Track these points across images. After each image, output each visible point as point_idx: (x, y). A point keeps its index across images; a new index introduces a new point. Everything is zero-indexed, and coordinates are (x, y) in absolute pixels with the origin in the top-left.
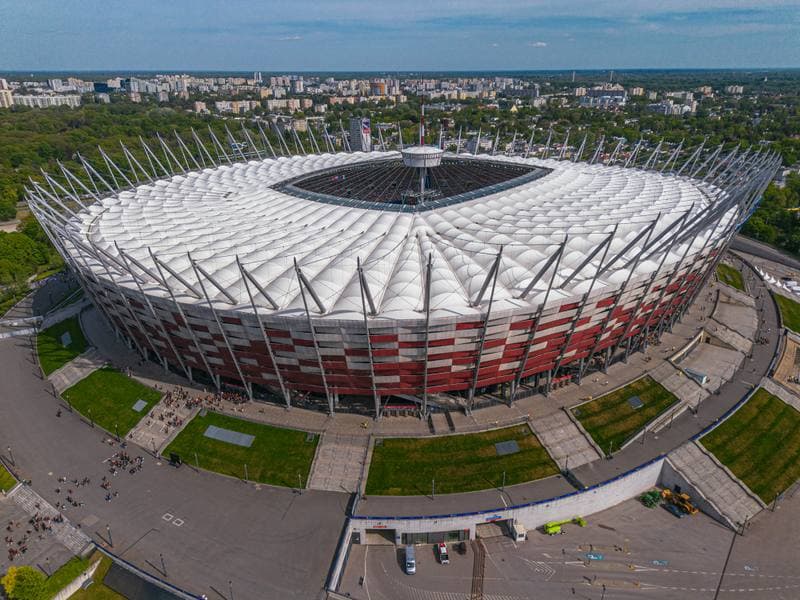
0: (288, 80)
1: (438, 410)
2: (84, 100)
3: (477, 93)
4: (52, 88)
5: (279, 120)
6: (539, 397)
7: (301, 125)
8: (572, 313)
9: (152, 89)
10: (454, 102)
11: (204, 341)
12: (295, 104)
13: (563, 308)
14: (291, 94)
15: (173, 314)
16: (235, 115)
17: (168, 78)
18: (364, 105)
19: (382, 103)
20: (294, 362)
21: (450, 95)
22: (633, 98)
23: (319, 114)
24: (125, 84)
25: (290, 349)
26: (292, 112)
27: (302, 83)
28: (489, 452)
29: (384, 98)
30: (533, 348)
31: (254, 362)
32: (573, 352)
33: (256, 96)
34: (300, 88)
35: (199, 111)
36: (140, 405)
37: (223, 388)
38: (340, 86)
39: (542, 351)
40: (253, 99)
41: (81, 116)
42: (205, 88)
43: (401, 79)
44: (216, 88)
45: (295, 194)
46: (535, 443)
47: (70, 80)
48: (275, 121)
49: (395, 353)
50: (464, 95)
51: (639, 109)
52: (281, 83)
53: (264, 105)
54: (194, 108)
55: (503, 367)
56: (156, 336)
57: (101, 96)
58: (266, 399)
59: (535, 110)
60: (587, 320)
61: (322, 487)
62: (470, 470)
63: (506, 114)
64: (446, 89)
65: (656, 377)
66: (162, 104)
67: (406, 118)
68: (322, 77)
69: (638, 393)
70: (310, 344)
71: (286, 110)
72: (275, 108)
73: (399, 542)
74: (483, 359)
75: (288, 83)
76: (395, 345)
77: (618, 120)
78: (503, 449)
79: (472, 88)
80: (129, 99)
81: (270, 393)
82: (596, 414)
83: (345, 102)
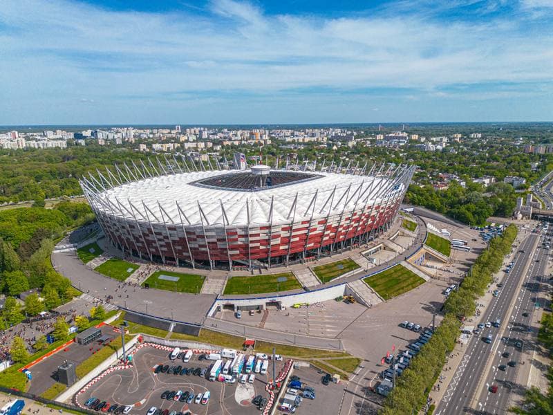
0: (197, 130)
1: (255, 268)
2: (69, 144)
3: (315, 138)
4: (46, 136)
5: (192, 154)
6: (300, 264)
7: (205, 158)
8: (307, 225)
9: (110, 137)
10: (300, 144)
11: (160, 240)
12: (202, 145)
13: (303, 223)
14: (199, 139)
15: (148, 229)
16: (164, 152)
17: (120, 130)
18: (244, 146)
19: (255, 145)
20: (197, 246)
21: (298, 140)
22: (411, 141)
23: (216, 151)
24: (94, 134)
25: (195, 240)
26: (200, 150)
27: (206, 133)
28: (275, 281)
29: (257, 141)
30: (292, 240)
31: (180, 248)
32: (312, 244)
33: (177, 141)
34: (205, 135)
35: (142, 150)
36: (130, 270)
37: (166, 263)
38: (231, 134)
39: (296, 242)
40: (175, 142)
41: (70, 153)
42: (145, 136)
43: (269, 130)
44: (151, 136)
45: (199, 186)
46: (293, 278)
47: (58, 131)
48: (189, 155)
49: (236, 240)
50: (307, 140)
51: (410, 147)
52: (193, 132)
53: (182, 146)
54: (138, 148)
55: (281, 248)
56: (138, 241)
57: (80, 141)
58: (184, 266)
59: (348, 148)
60: (315, 229)
61: (206, 293)
62: (266, 286)
63: (329, 150)
64: (297, 136)
65: (353, 258)
66: (119, 146)
67: (268, 153)
68: (220, 128)
69: (343, 263)
70: (203, 237)
71: (196, 149)
72: (189, 148)
73: (236, 310)
74: (272, 243)
75: (197, 132)
76: (237, 237)
77: (396, 154)
78: (280, 280)
79: (313, 135)
80: (97, 142)
81: (186, 263)
82: (321, 270)
83: (233, 144)
